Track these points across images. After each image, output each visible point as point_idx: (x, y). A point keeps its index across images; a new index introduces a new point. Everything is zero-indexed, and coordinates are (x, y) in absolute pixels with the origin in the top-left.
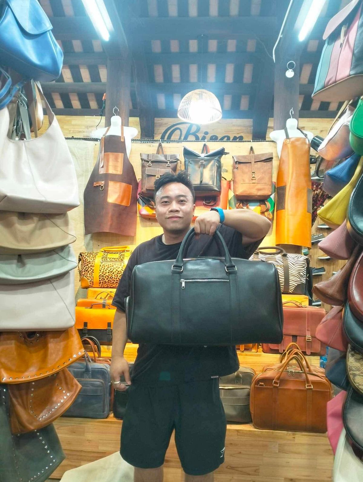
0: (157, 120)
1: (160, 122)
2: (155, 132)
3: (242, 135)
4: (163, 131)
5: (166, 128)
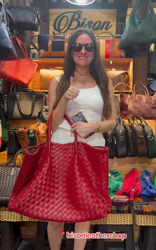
0: (51, 11)
1: (52, 11)
2: (50, 19)
3: (110, 20)
4: (55, 18)
5: (57, 16)
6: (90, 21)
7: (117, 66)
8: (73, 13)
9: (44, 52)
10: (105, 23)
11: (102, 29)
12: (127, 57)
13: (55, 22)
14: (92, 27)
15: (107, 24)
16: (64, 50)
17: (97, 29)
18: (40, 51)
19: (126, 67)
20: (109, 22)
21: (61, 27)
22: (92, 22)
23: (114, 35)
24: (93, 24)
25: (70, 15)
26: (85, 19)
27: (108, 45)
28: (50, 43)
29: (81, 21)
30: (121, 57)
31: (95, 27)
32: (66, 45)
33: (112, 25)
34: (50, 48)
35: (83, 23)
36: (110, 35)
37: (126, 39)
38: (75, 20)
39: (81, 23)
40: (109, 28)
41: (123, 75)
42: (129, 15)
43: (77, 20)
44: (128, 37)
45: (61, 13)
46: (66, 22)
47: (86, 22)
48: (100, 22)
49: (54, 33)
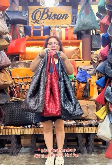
0: (30, 7)
2: (29, 13)
3: (67, 13)
4: (33, 12)
5: (34, 11)
6: (55, 14)
7: (72, 44)
8: (44, 9)
9: (29, 37)
10: (64, 15)
11: (62, 18)
12: (78, 39)
13: (32, 14)
14: (56, 18)
15: (66, 16)
16: (40, 35)
17: (60, 19)
18: (26, 36)
19: (78, 44)
20: (67, 14)
21: (37, 18)
22: (56, 15)
23: (70, 26)
24: (57, 16)
25: (42, 11)
26: (52, 13)
27: (67, 32)
28: (32, 32)
29: (49, 14)
30: (75, 39)
31: (58, 18)
32: (42, 32)
33: (69, 16)
34: (32, 35)
35: (51, 15)
36: (68, 26)
37: (77, 27)
38: (45, 13)
39: (49, 15)
40: (67, 18)
41: (76, 50)
42: (79, 10)
43: (46, 13)
44: (78, 26)
45: (36, 9)
46: (39, 15)
47: (52, 15)
48: (61, 15)
49: (32, 22)
